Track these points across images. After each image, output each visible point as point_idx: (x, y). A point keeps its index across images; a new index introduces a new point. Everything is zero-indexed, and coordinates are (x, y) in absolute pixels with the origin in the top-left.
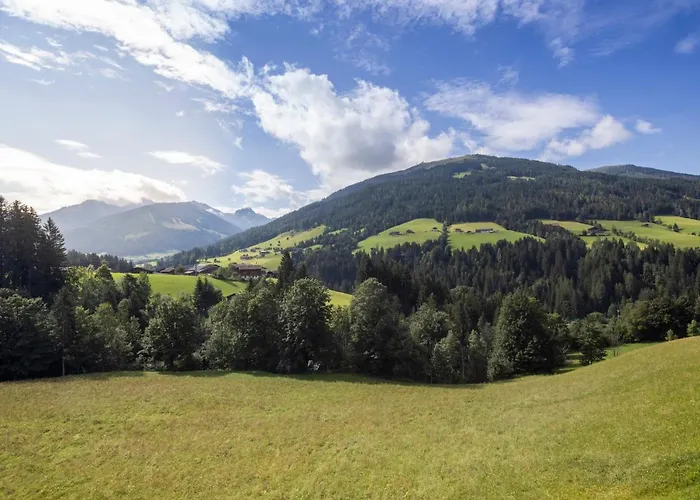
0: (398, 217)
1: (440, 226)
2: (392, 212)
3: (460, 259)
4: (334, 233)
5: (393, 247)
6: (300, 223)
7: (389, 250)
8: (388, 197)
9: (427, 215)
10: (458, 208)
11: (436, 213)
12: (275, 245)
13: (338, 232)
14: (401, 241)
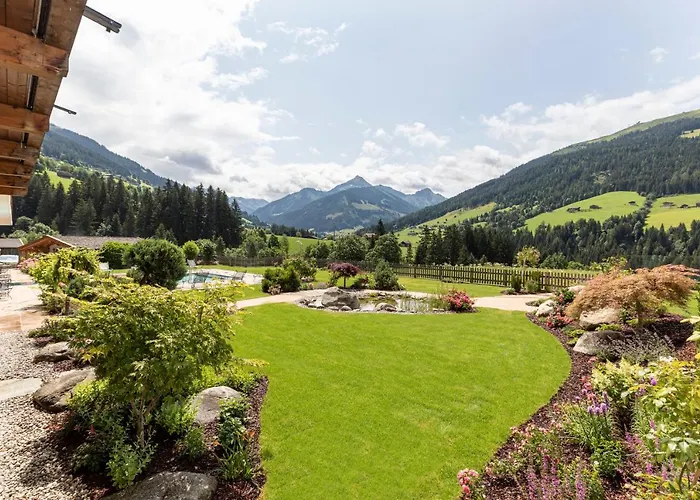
0: (584, 191)
1: (641, 200)
2: (576, 187)
3: (654, 240)
4: (503, 211)
5: (563, 224)
6: (470, 201)
7: (558, 228)
8: (575, 168)
9: (625, 188)
10: (674, 177)
11: (639, 184)
12: (442, 223)
13: (507, 209)
14: (575, 218)
